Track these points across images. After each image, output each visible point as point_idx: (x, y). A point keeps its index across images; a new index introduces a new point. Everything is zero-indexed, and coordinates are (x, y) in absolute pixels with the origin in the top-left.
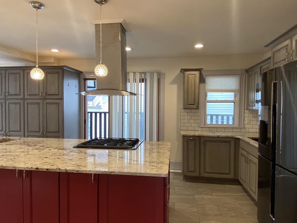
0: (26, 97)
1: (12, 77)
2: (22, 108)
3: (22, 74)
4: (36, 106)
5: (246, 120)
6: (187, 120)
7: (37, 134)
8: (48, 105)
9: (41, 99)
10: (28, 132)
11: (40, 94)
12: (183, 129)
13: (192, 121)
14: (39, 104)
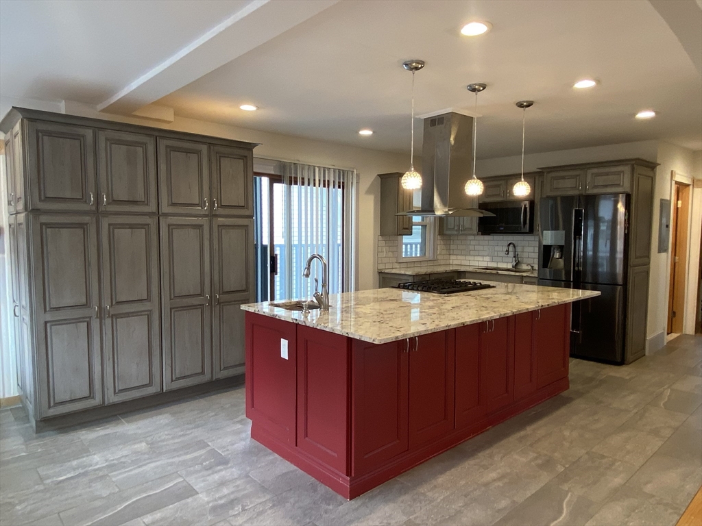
0: (165, 208)
1: (119, 152)
2: (154, 238)
3: (151, 148)
4: (193, 233)
5: (439, 249)
6: (385, 253)
7: (196, 301)
8: (223, 231)
9: (205, 216)
10: (171, 299)
11: (202, 204)
12: (381, 267)
13: (390, 254)
14: (199, 227)
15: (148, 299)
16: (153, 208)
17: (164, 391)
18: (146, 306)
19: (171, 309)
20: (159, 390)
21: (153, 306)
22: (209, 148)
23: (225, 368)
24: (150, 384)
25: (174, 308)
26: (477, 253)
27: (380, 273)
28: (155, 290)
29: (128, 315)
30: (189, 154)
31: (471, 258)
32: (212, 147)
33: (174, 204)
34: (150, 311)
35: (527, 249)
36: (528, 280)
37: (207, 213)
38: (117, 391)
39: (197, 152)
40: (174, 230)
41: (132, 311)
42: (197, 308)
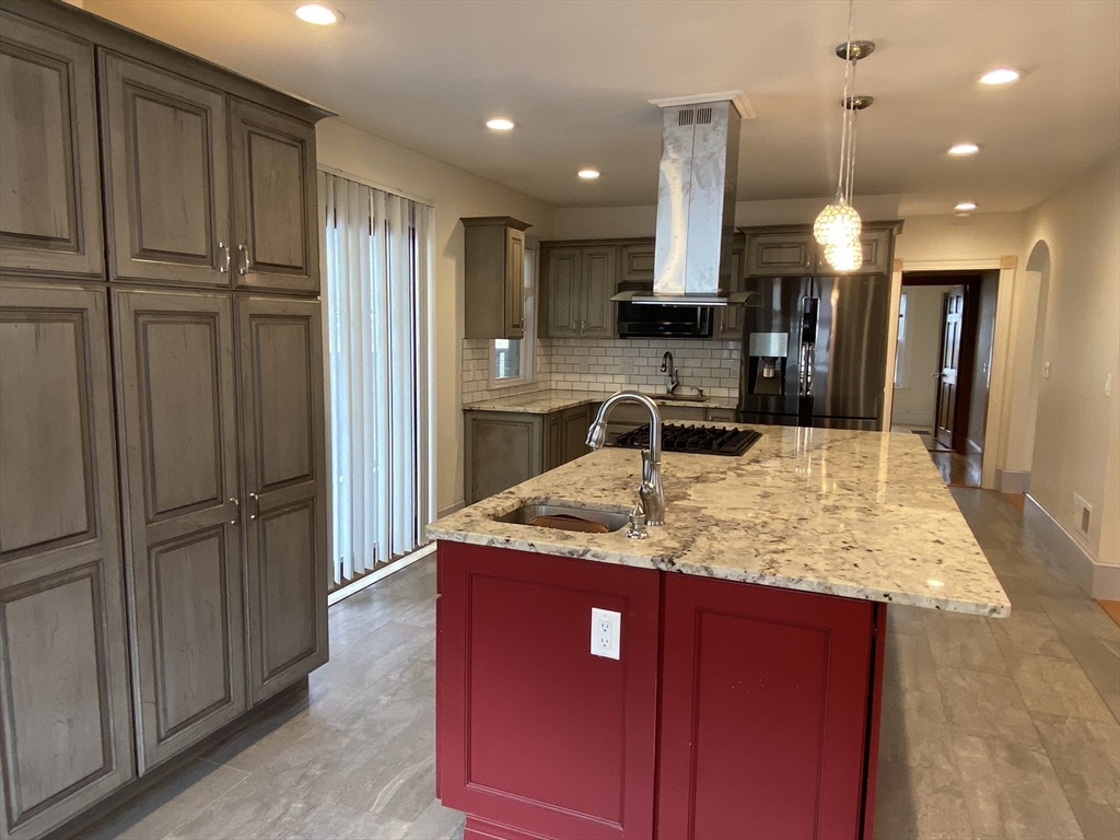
0: (126, 263)
2: (99, 349)
4: (197, 333)
5: (538, 362)
6: (472, 373)
7: (204, 518)
8: (262, 330)
9: (220, 288)
10: (148, 522)
11: (212, 258)
12: (467, 399)
13: (479, 376)
14: (209, 318)
15: (92, 530)
16: (92, 262)
17: (140, 775)
18: (86, 552)
19: (149, 549)
20: (129, 776)
21: (103, 548)
22: (227, 103)
23: (273, 673)
24: (105, 769)
25: (157, 544)
26: (601, 369)
27: (467, 411)
28: (107, 501)
29: (34, 587)
30: (178, 111)
31: (591, 378)
32: (233, 103)
33: (146, 253)
34: (96, 563)
35: (690, 363)
36: (716, 414)
37: (225, 281)
38: (15, 818)
39: (201, 111)
40: (149, 327)
41: (47, 571)
42: (208, 537)
